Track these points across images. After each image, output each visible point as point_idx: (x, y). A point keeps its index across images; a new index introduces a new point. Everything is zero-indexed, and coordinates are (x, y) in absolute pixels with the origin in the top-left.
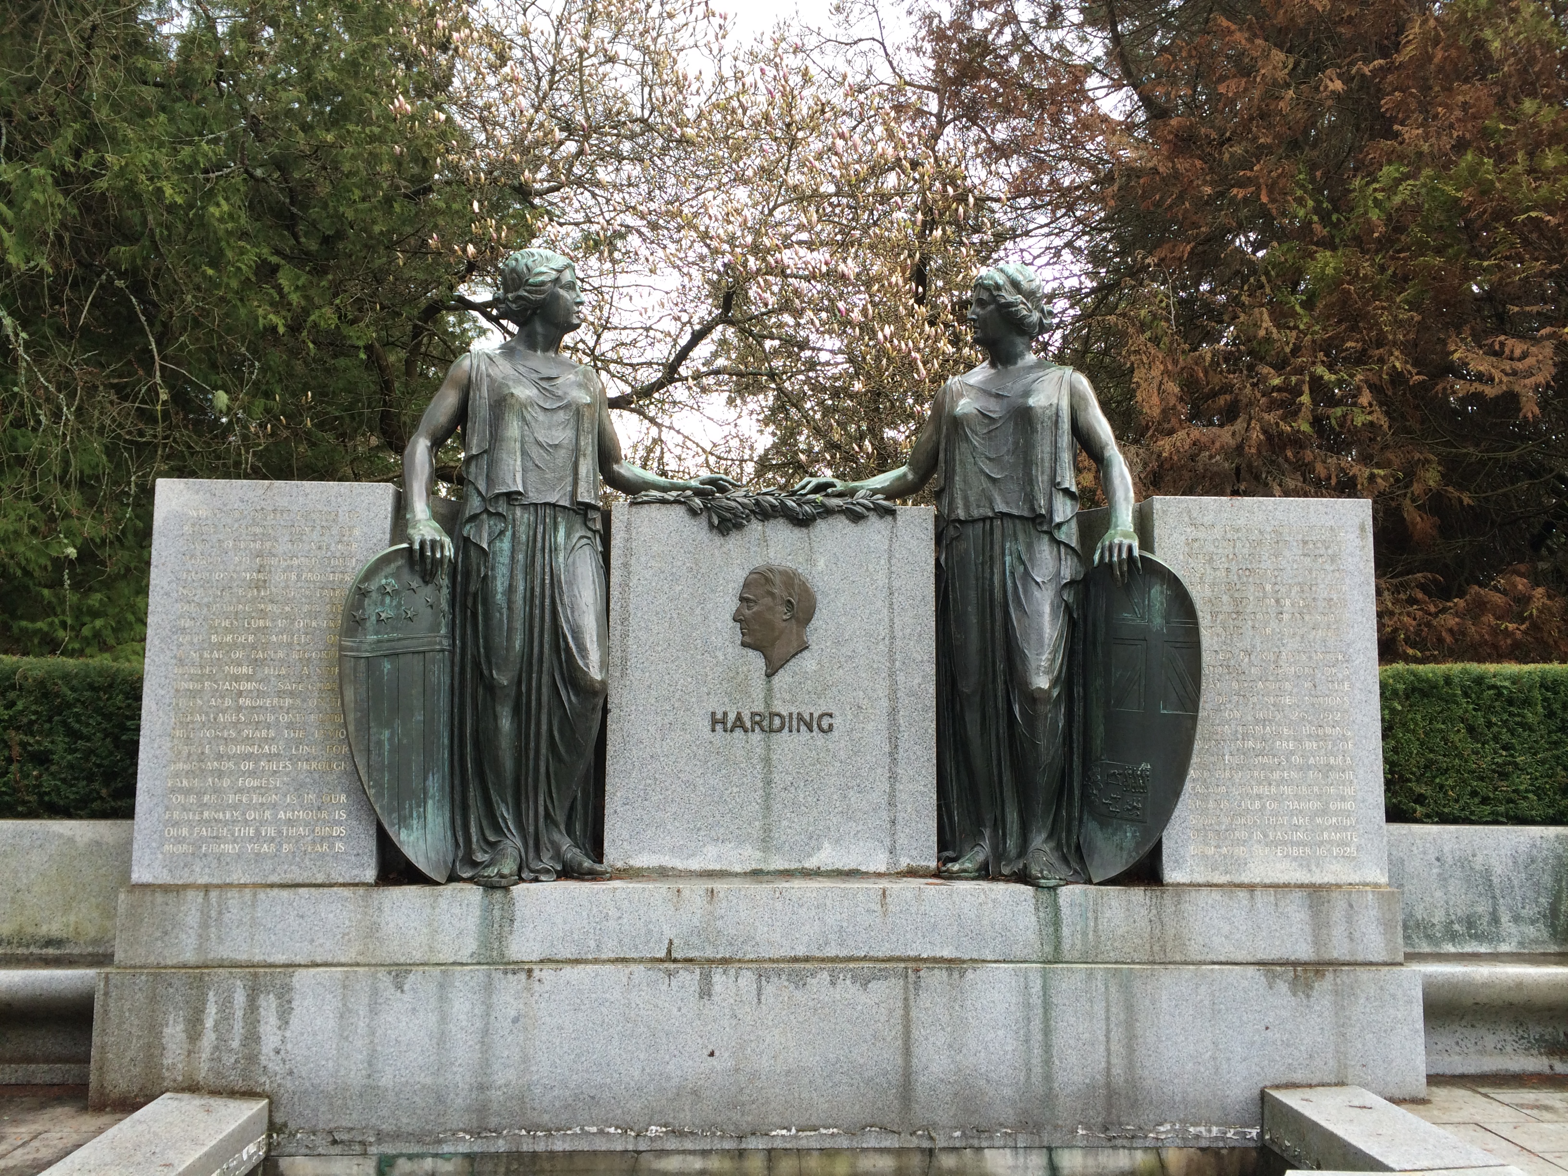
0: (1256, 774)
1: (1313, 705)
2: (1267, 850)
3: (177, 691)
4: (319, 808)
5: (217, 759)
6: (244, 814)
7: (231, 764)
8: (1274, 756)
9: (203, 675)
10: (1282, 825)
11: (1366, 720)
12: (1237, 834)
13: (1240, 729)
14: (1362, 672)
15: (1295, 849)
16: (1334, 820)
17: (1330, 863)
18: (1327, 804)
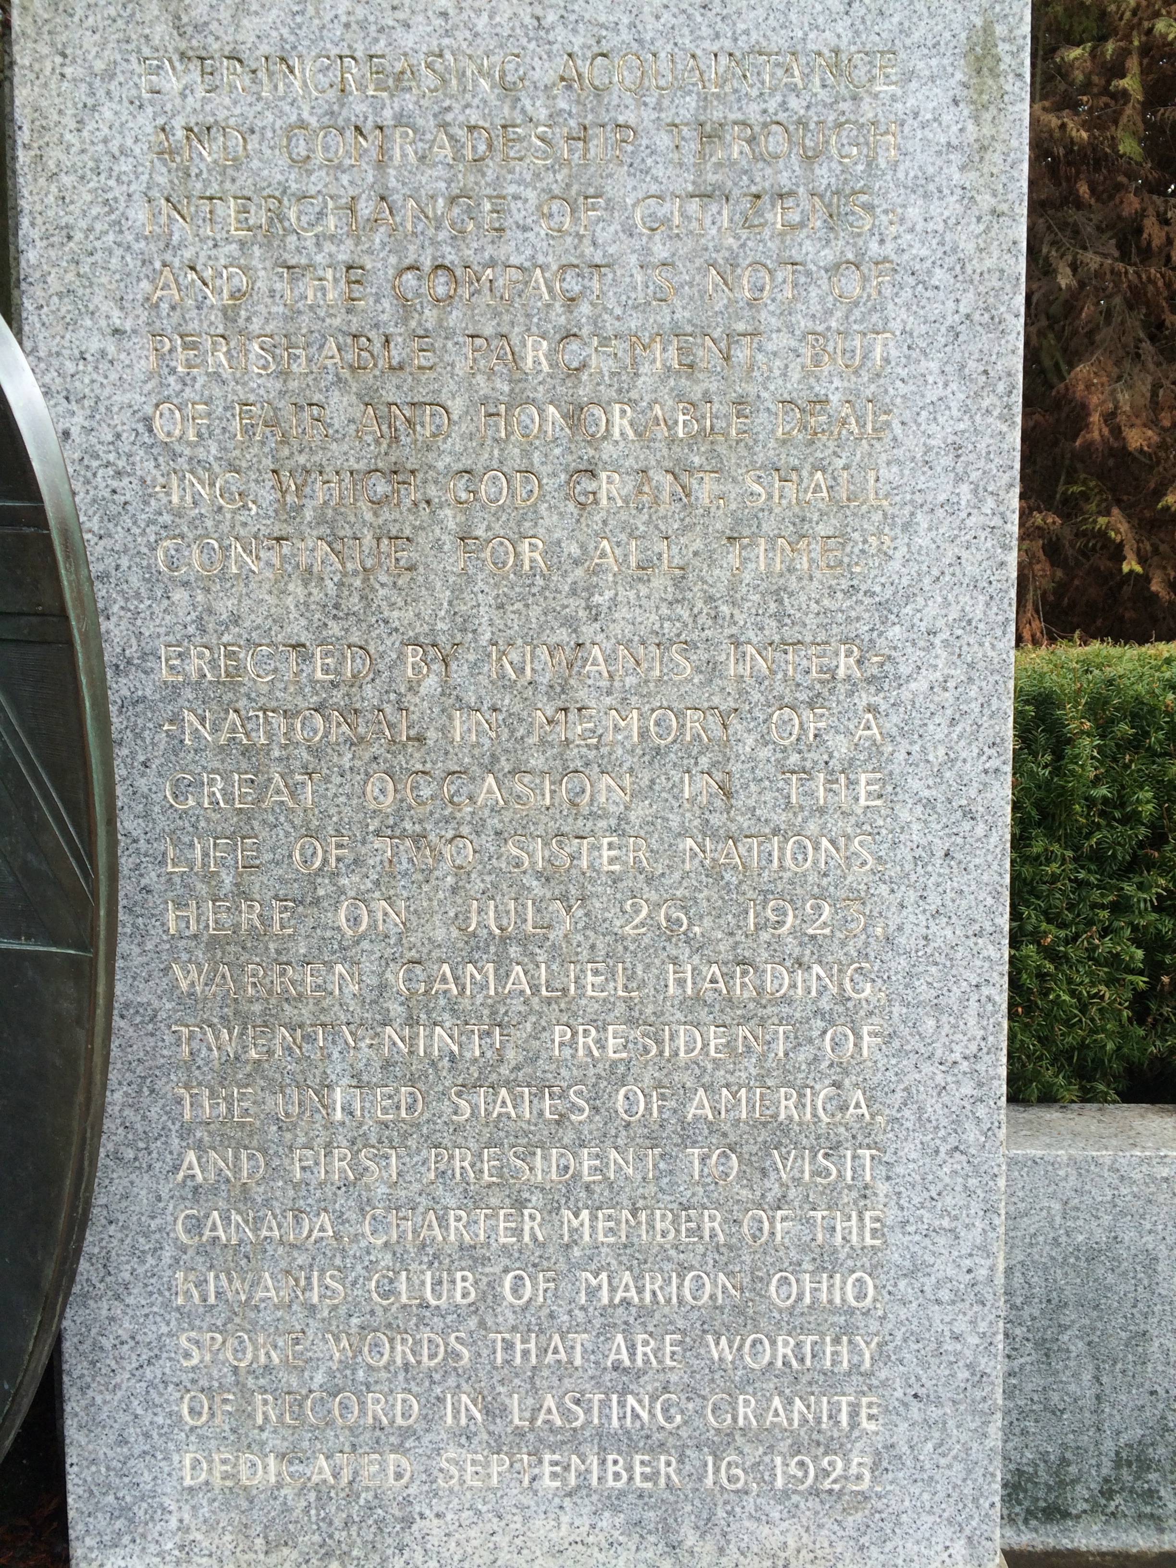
0: (461, 1161)
1: (715, 872)
2: (498, 1465)
8: (541, 1088)
10: (564, 1369)
11: (942, 933)
12: (375, 1404)
13: (397, 978)
14: (937, 729)
15: (615, 1464)
16: (784, 1348)
17: (760, 1517)
18: (759, 1281)
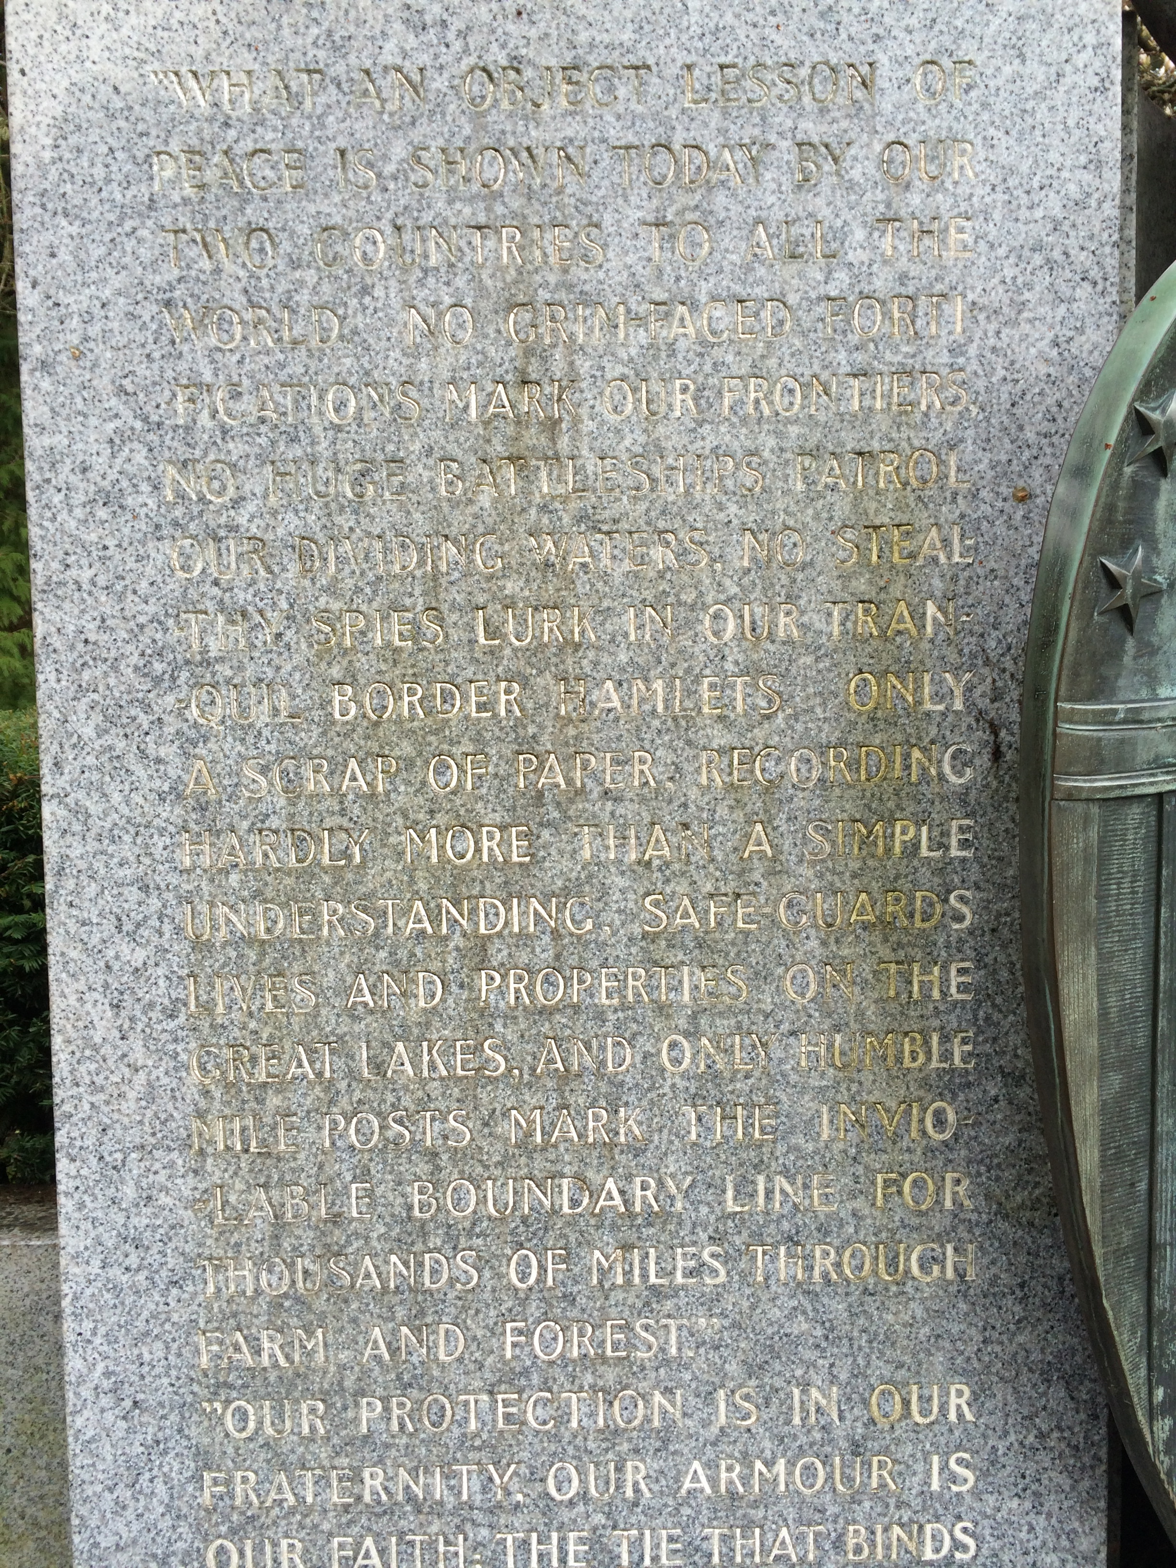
3: (199, 945)
4: (856, 1448)
5: (401, 1245)
6: (536, 1477)
7: (464, 1264)
9: (306, 875)
